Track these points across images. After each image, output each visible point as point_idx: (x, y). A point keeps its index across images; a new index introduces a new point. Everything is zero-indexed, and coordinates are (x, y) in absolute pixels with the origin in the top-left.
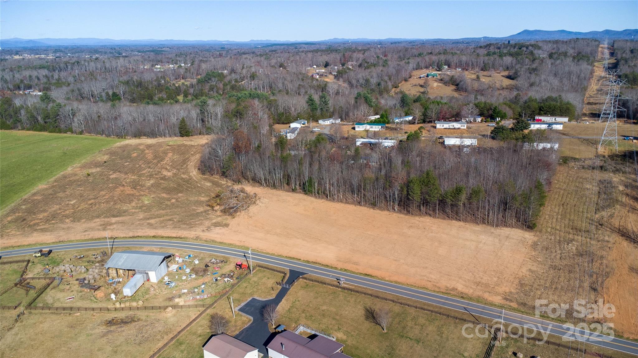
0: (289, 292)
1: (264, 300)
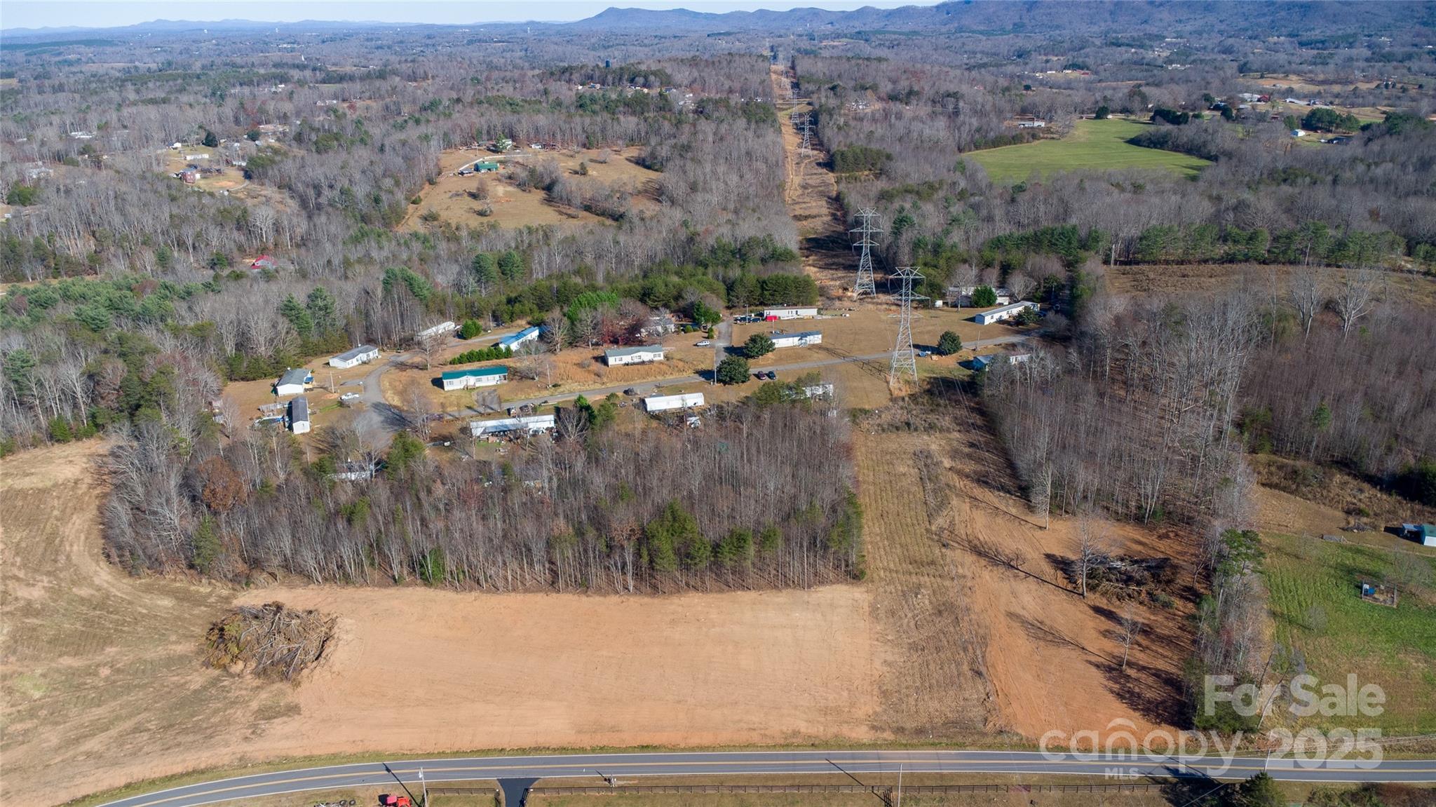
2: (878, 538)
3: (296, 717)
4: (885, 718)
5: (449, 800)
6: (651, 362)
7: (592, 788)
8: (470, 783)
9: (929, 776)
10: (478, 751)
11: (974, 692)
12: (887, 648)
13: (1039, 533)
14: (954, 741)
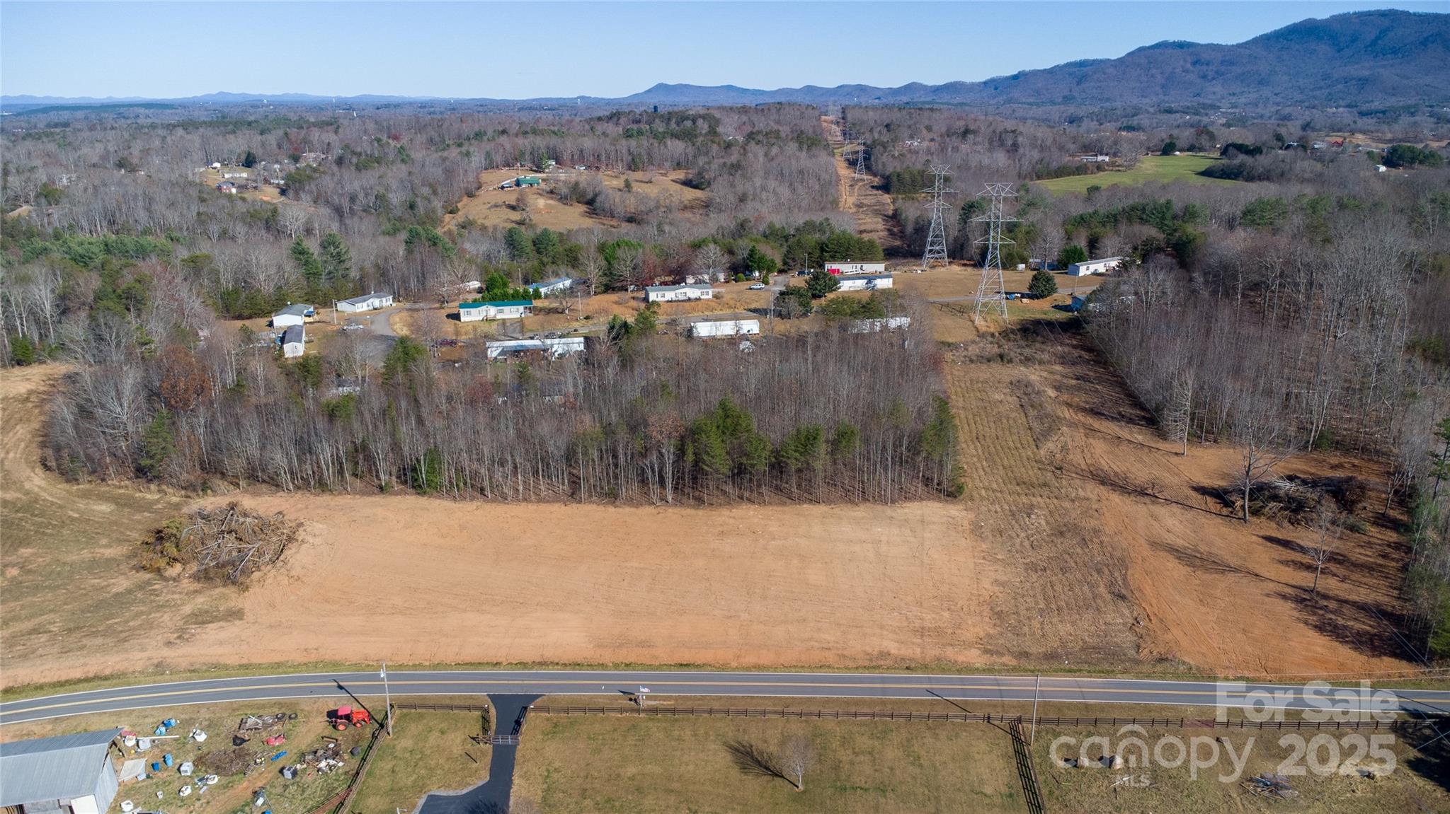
0: (518, 755)
1: (465, 791)
2: (975, 459)
3: (237, 622)
4: (1001, 641)
5: (421, 716)
6: (698, 299)
7: (613, 710)
9: (1069, 706)
10: (467, 664)
11: (1117, 617)
12: (997, 567)
13: (1175, 459)
14: (1098, 668)
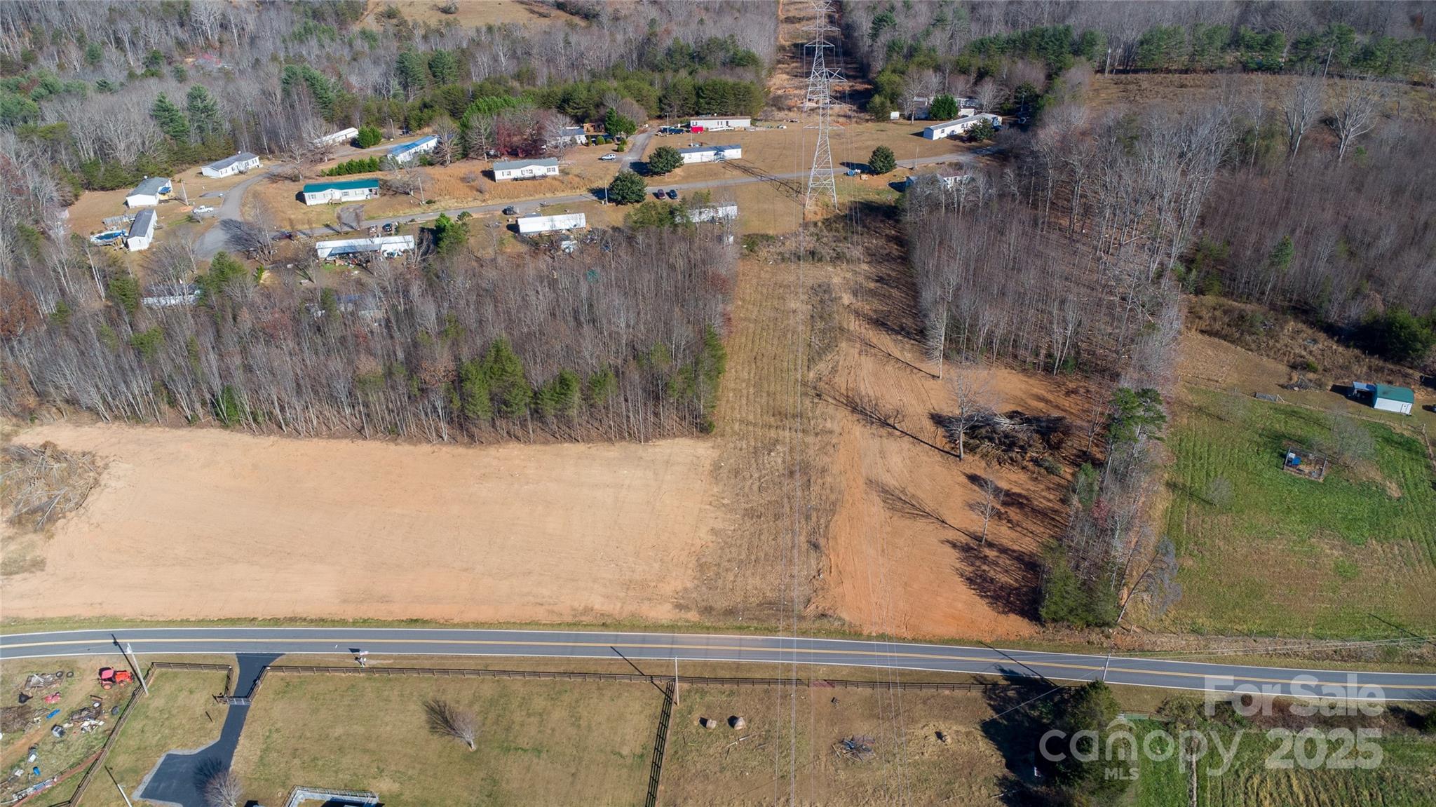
0: (249, 714)
1: (197, 751)
2: (744, 385)
3: (39, 573)
4: (695, 595)
5: (176, 675)
6: (544, 177)
7: (337, 669)
8: (205, 657)
9: (723, 666)
10: (225, 620)
11: (803, 567)
12: (719, 514)
13: (930, 383)
14: (766, 625)
